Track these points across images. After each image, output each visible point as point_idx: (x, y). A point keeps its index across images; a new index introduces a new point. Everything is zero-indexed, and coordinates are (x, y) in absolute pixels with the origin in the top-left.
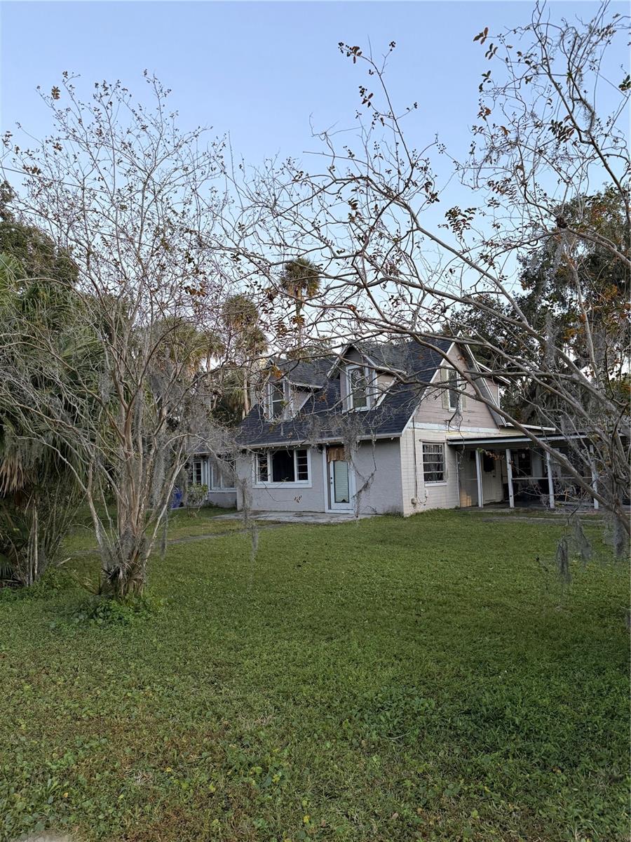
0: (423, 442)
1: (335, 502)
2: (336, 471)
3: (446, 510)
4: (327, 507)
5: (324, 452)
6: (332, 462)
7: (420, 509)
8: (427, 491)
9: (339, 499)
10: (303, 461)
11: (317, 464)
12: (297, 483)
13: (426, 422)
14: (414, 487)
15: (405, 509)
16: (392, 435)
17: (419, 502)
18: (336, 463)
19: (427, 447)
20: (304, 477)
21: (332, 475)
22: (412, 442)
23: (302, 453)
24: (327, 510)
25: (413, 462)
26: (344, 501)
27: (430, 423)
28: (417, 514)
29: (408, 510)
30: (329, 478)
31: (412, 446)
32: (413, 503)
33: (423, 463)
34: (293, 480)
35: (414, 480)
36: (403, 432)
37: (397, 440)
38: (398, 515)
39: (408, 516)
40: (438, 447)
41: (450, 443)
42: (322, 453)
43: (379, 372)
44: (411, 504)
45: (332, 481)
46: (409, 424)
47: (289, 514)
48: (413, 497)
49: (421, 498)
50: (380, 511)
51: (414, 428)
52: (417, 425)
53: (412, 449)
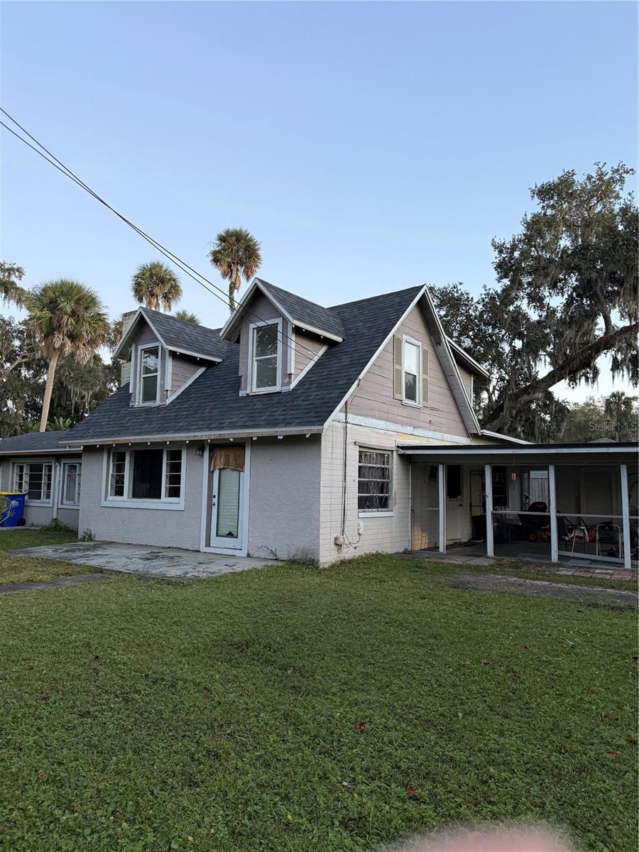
0: (360, 447)
1: (217, 535)
2: (222, 485)
3: (390, 557)
4: (203, 543)
5: (206, 454)
6: (217, 472)
7: (348, 553)
8: (362, 525)
9: (224, 531)
10: (176, 467)
11: (195, 472)
12: (165, 501)
13: (366, 416)
14: (340, 518)
15: (322, 548)
16: (307, 430)
17: (347, 542)
18: (223, 473)
19: (366, 455)
20: (174, 492)
21: (215, 492)
22: (342, 445)
23: (175, 456)
24: (203, 548)
25: (342, 478)
26: (230, 535)
27: (373, 417)
28: (343, 563)
29: (327, 556)
30: (210, 496)
31: (342, 451)
32: (336, 544)
33: (357, 479)
34: (159, 496)
35: (341, 507)
36: (326, 424)
37: (316, 439)
38: (307, 563)
39: (326, 566)
40: (383, 455)
41: (402, 452)
42: (202, 455)
43: (298, 331)
44: (333, 545)
45: (215, 501)
46: (337, 414)
47: (129, 552)
48: (338, 534)
49: (351, 536)
50: (284, 556)
51: (346, 422)
52: (351, 417)
53: (342, 456)
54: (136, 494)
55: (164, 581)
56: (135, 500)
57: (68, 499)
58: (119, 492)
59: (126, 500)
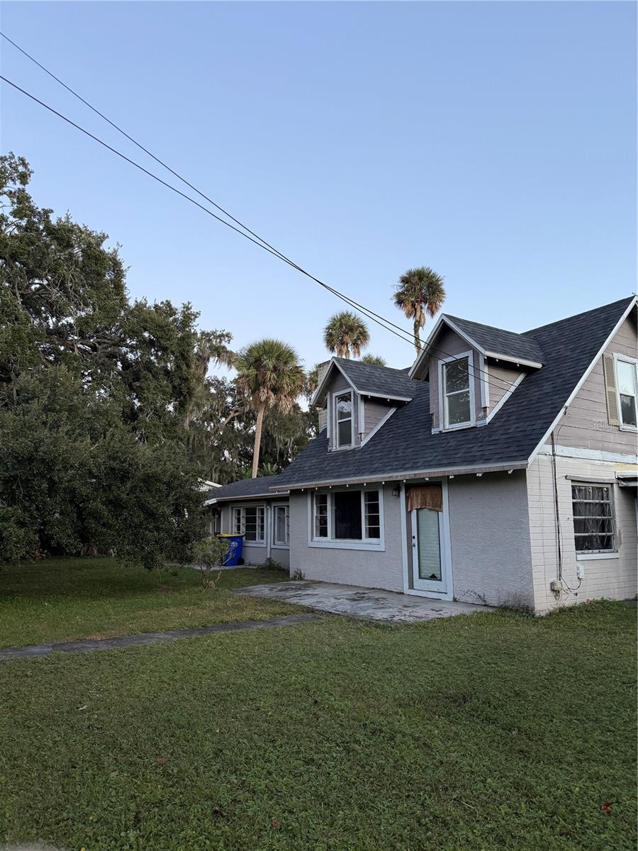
0: (572, 481)
1: (420, 577)
2: (421, 525)
3: (619, 604)
4: (406, 585)
5: (403, 495)
6: (414, 512)
7: (568, 600)
8: (582, 568)
9: (427, 573)
10: (374, 508)
11: (393, 512)
12: (366, 542)
13: (577, 446)
14: (555, 560)
15: (536, 594)
16: (510, 466)
17: (565, 587)
18: (421, 513)
19: (580, 490)
20: (374, 533)
21: (414, 533)
22: (551, 481)
23: (373, 497)
24: (407, 591)
25: (553, 516)
26: (433, 577)
27: (586, 447)
28: (562, 610)
29: (543, 603)
30: (410, 537)
31: (551, 487)
32: (553, 590)
33: (572, 517)
34: (360, 537)
35: (555, 549)
36: (531, 459)
37: (520, 475)
38: (520, 610)
39: (543, 614)
40: (601, 489)
41: (624, 484)
42: (399, 496)
43: (491, 362)
44: (549, 591)
45: (415, 541)
46: (543, 446)
47: (337, 591)
48: (554, 579)
49: (569, 581)
50: (493, 601)
51: (554, 455)
52: (559, 449)
53: (552, 493)
54: (339, 535)
55: (371, 623)
56: (338, 540)
57: (279, 540)
58: (323, 533)
59: (330, 541)
